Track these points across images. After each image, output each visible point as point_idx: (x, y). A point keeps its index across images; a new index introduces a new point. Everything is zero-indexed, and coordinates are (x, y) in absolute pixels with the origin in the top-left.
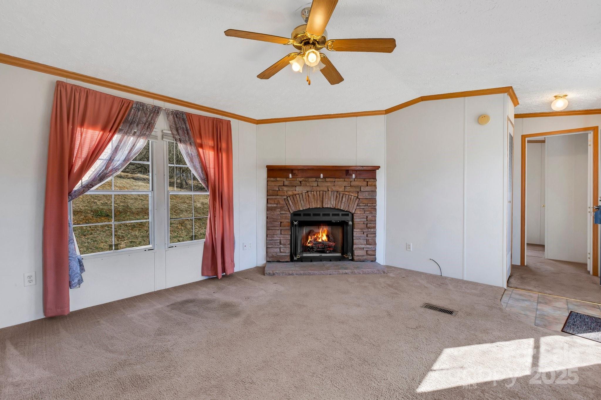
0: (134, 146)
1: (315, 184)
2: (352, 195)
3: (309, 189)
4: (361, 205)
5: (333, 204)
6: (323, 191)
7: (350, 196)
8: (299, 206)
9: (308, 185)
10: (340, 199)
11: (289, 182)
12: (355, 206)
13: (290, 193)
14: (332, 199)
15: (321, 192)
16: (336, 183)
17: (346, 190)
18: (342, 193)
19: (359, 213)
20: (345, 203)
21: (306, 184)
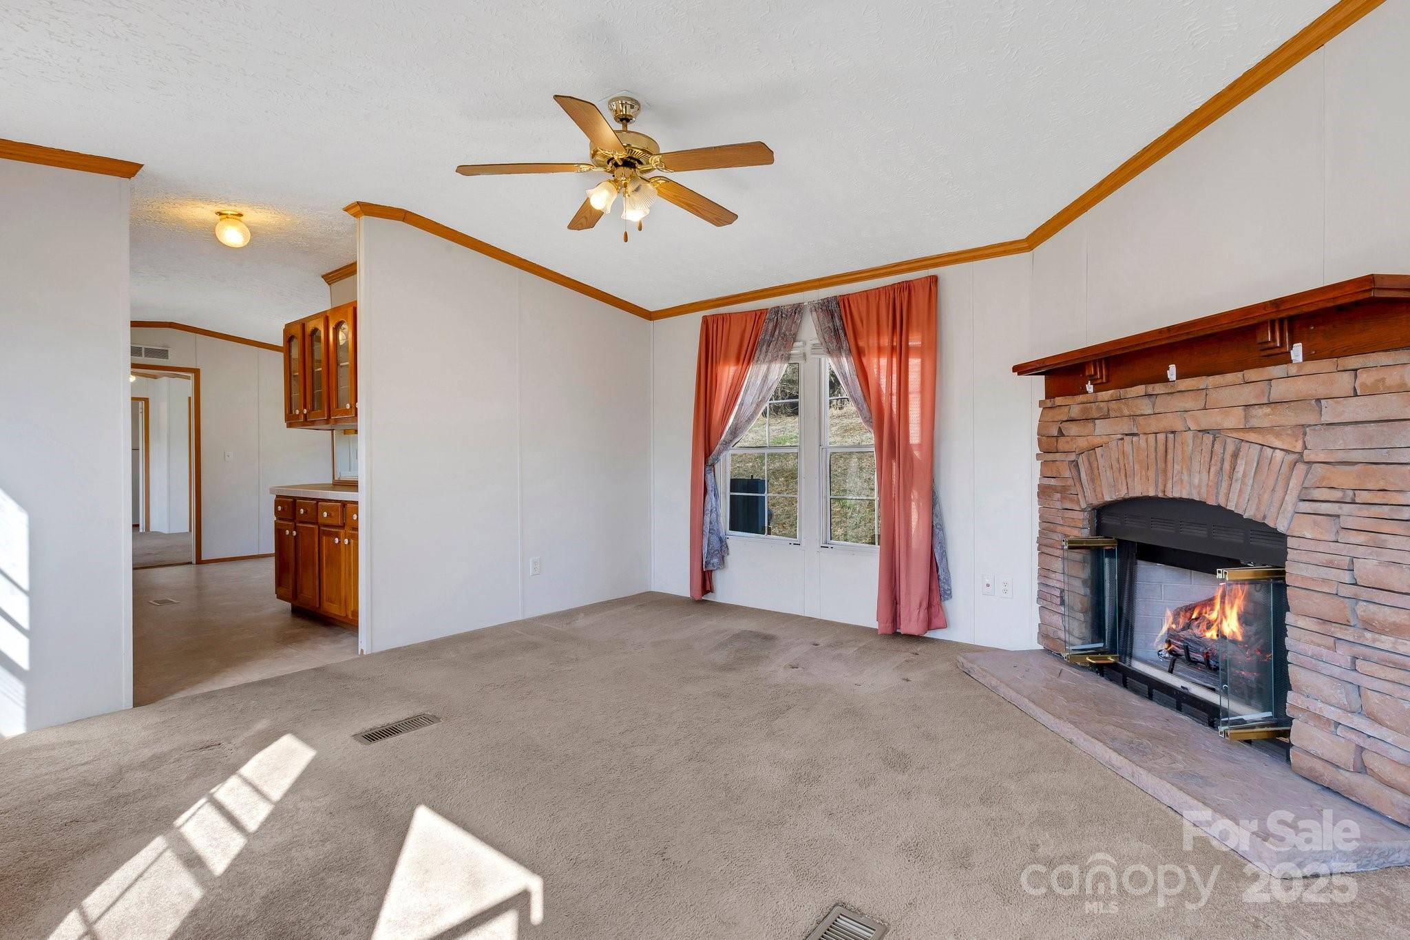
0: (766, 377)
1: (1145, 407)
2: (1278, 444)
3: (1126, 427)
4: (1317, 494)
5: (1199, 486)
6: (1166, 433)
7: (1269, 451)
8: (1101, 486)
9: (1126, 412)
10: (1227, 466)
11: (1081, 406)
12: (1291, 498)
13: (1082, 443)
14: (1196, 466)
15: (1161, 437)
16: (1213, 395)
17: (1255, 423)
18: (1235, 435)
19: (1308, 536)
20: (1243, 483)
21: (1120, 409)
